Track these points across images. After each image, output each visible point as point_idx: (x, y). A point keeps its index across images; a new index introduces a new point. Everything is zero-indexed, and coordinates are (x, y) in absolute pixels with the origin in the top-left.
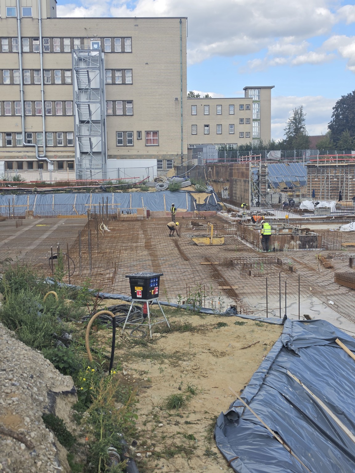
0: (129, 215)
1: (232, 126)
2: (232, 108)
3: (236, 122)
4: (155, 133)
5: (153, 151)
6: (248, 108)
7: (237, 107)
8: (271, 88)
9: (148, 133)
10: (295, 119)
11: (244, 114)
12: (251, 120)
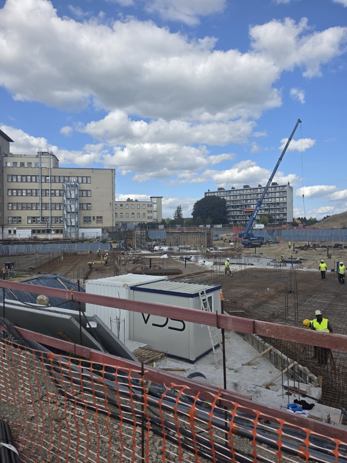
0: (81, 253)
1: (144, 214)
2: (144, 206)
3: (146, 212)
4: (101, 217)
5: (100, 225)
6: (151, 206)
7: (147, 206)
8: (162, 197)
9: (98, 217)
10: (177, 210)
11: (150, 209)
12: (153, 211)
